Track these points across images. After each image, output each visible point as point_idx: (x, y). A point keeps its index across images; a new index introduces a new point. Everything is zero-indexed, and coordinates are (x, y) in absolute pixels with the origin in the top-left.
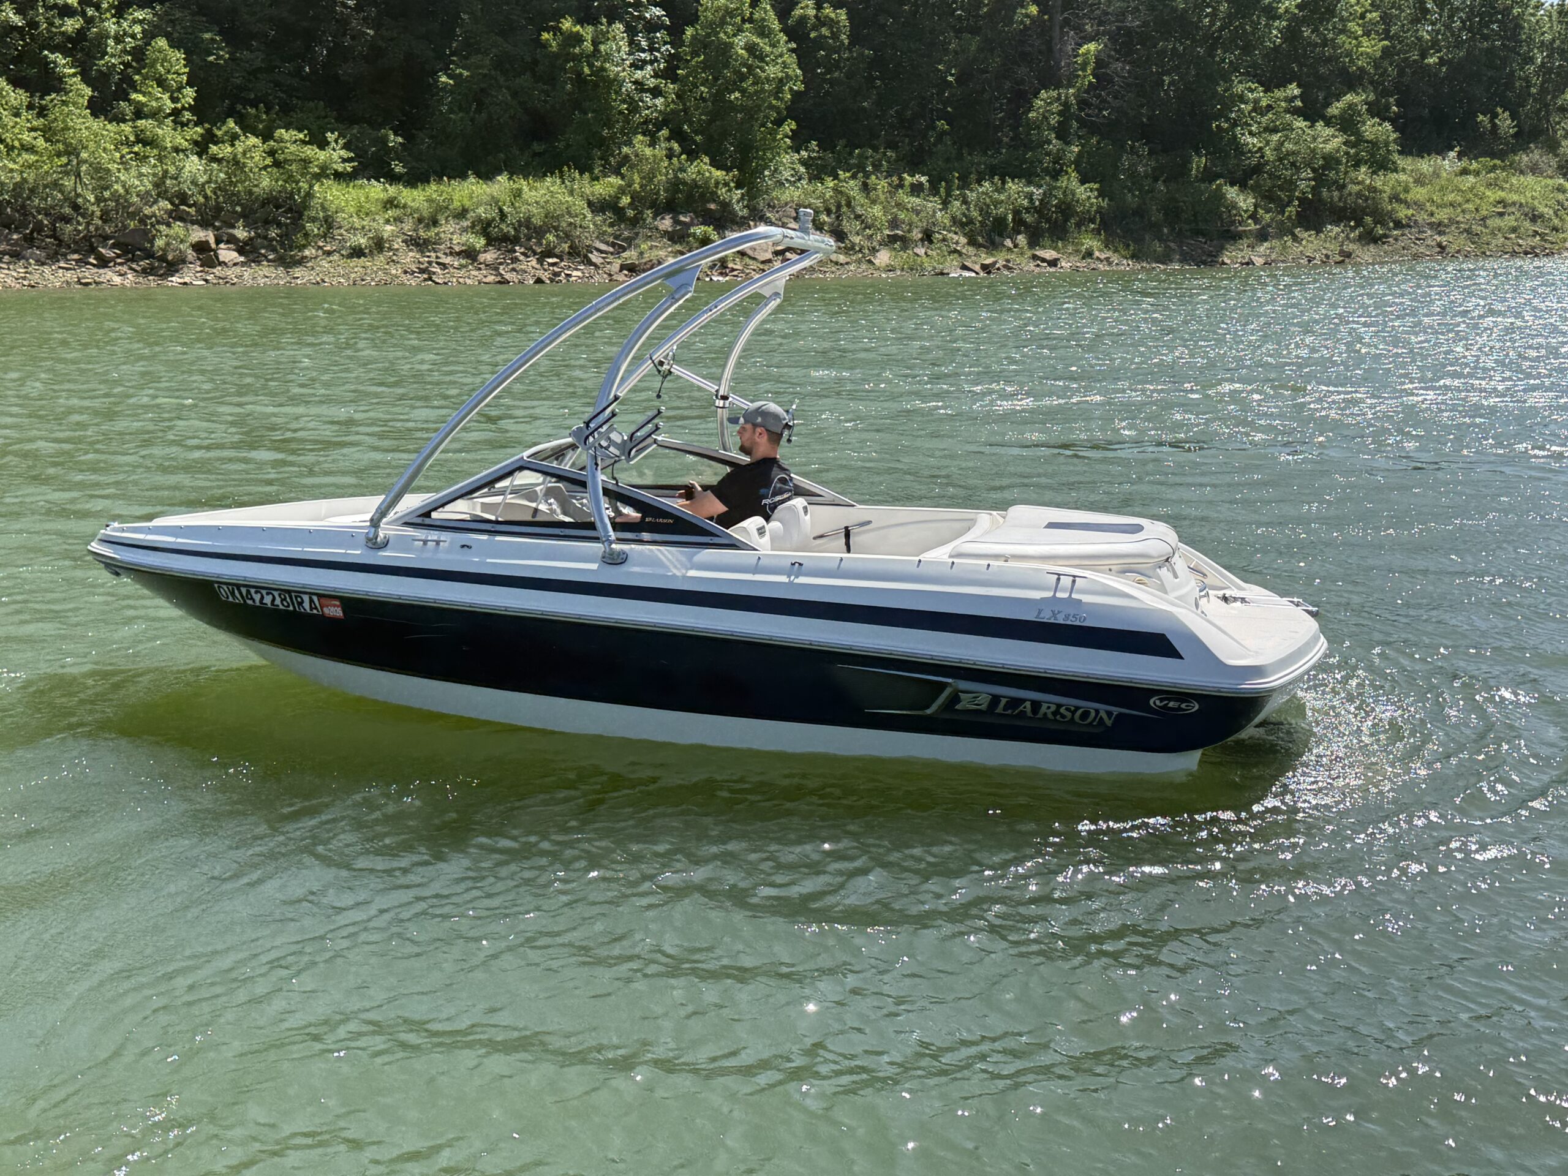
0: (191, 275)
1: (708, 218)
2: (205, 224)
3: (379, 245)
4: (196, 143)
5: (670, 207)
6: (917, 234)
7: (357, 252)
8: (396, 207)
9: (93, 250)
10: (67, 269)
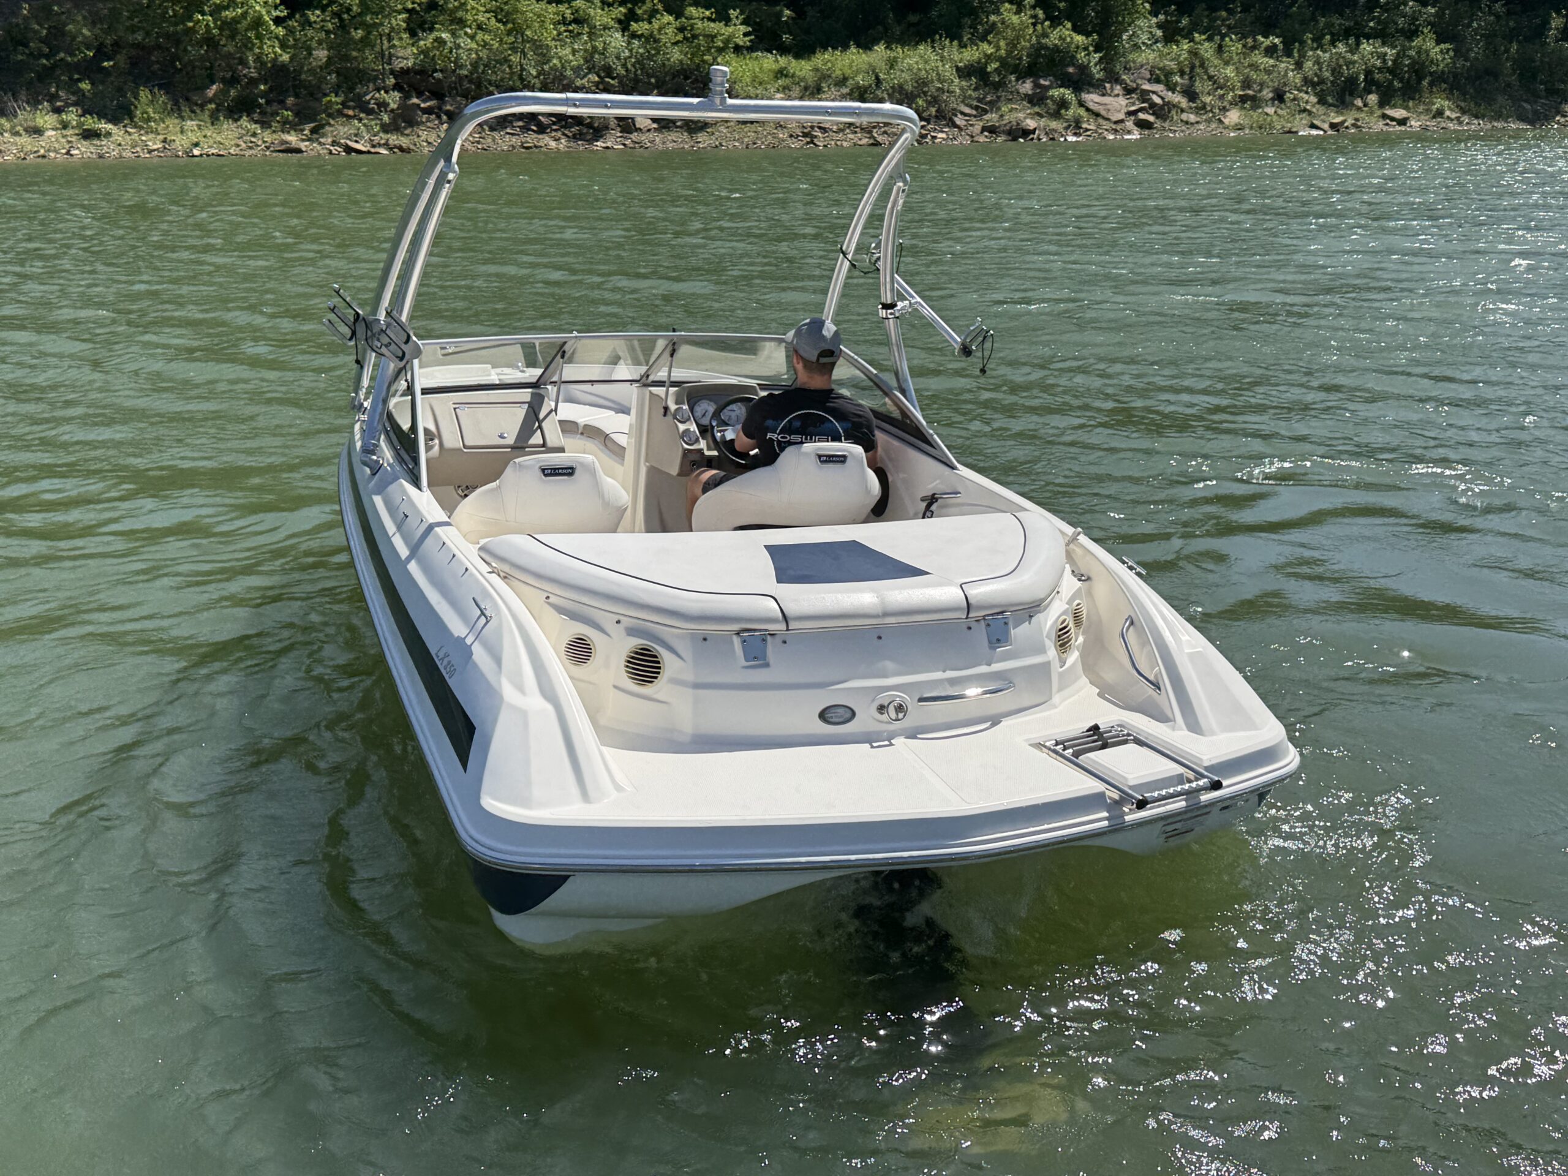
0: (613, 141)
1: (1066, 81)
4: (620, 21)
5: (1031, 71)
6: (1267, 94)
8: (786, 76)
10: (512, 134)
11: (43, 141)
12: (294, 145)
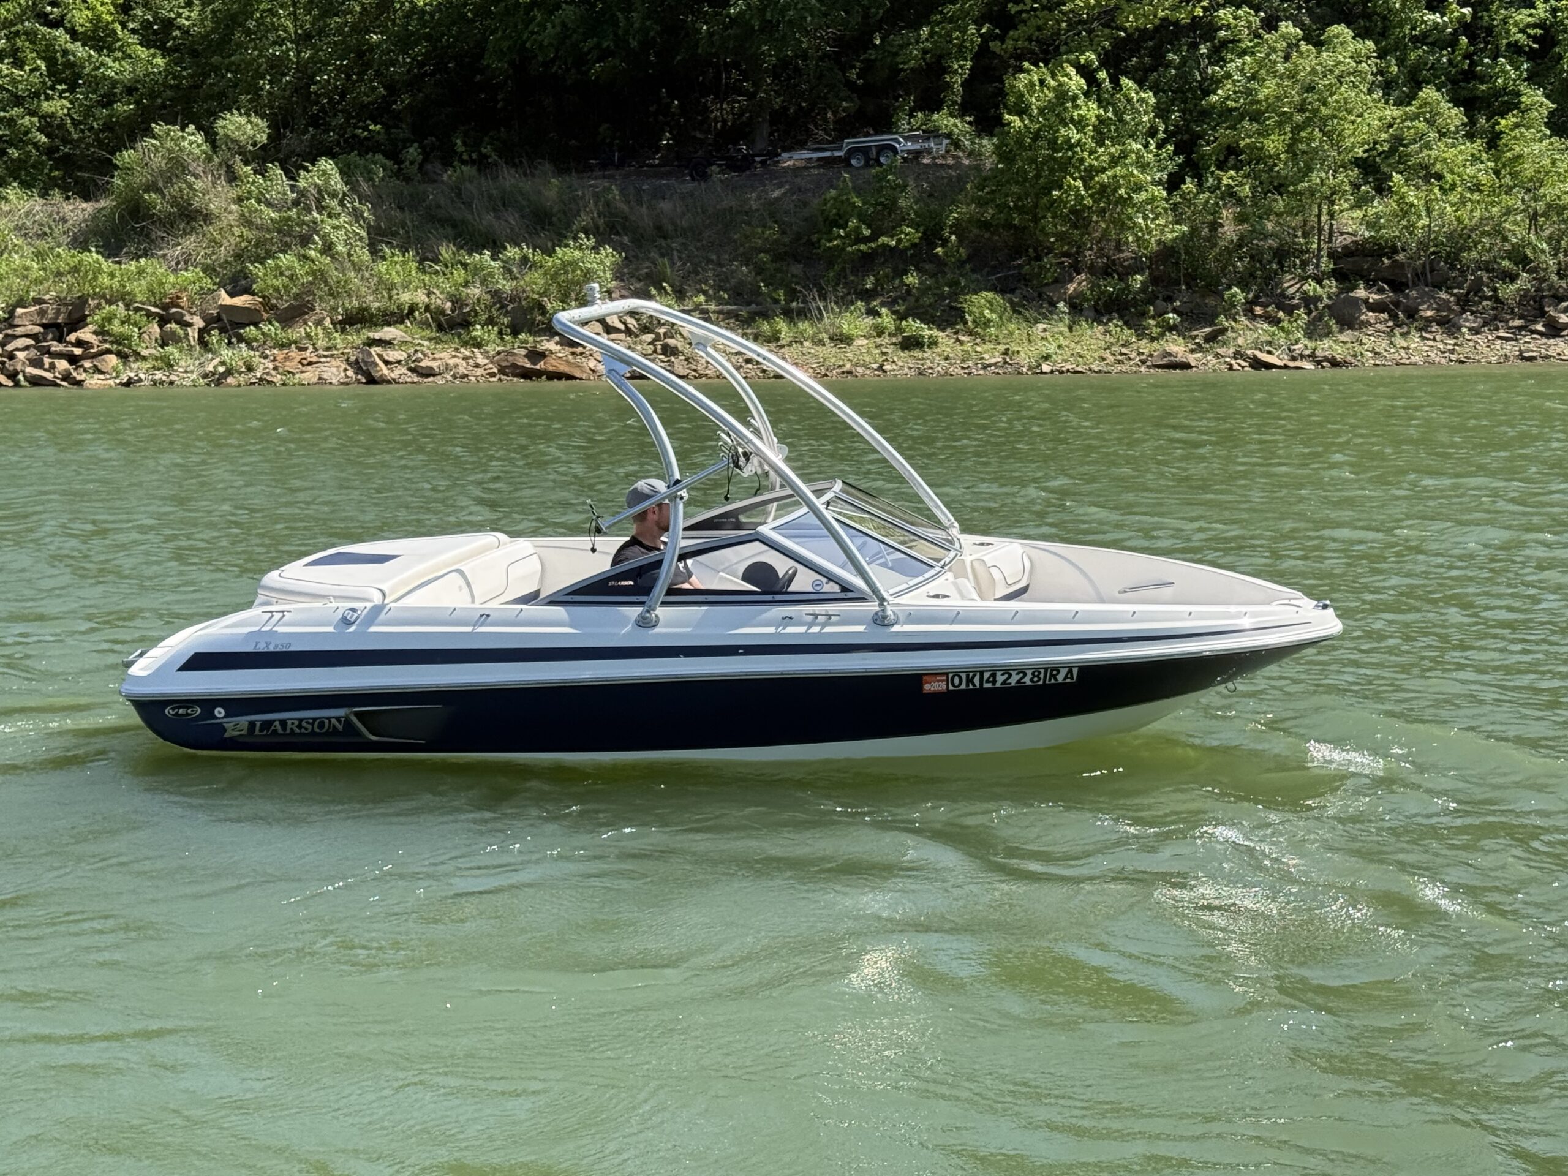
11: (850, 352)
12: (1180, 358)
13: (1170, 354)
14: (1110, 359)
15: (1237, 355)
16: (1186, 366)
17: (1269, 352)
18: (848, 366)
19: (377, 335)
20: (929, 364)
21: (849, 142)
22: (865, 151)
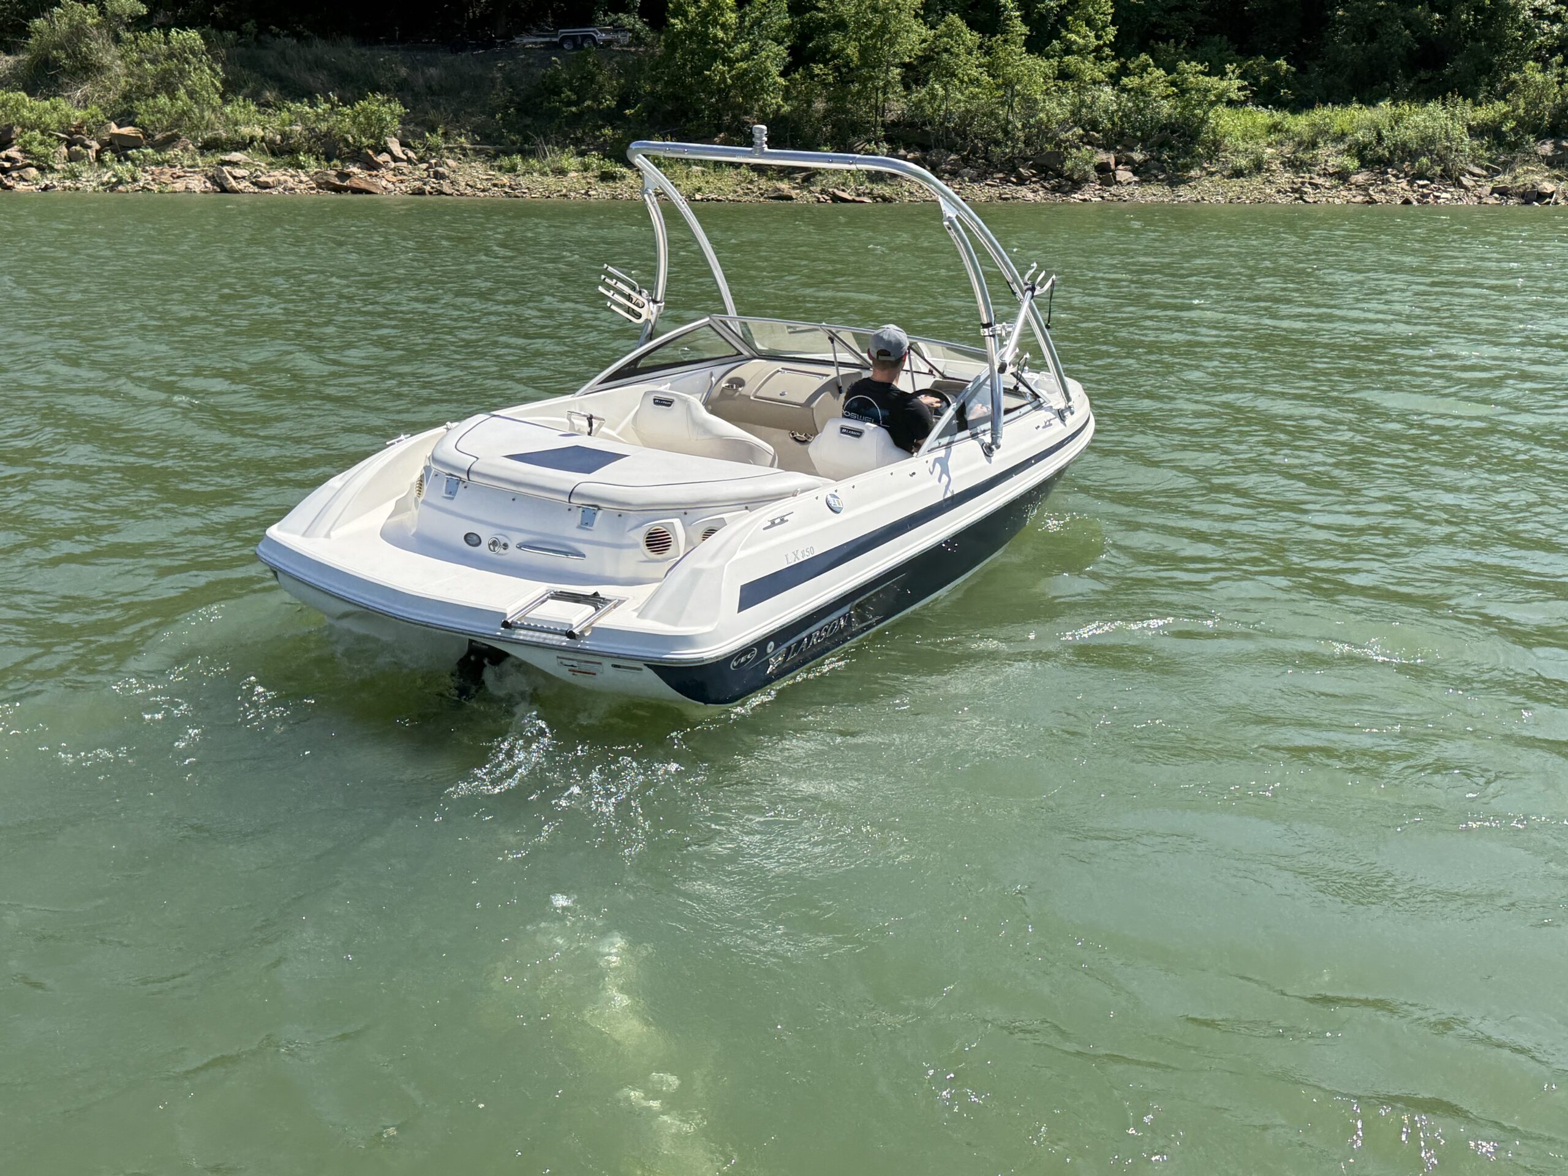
0: (1091, 193)
2: (1107, 148)
3: (1258, 166)
4: (1111, 76)
5: (1554, 132)
7: (1238, 173)
8: (1280, 131)
9: (1014, 170)
10: (992, 186)
11: (566, 182)
12: (786, 192)
13: (779, 190)
14: (741, 192)
15: (823, 192)
16: (790, 198)
17: (843, 190)
18: (564, 191)
19: (227, 158)
20: (619, 191)
21: (564, 32)
22: (573, 39)
